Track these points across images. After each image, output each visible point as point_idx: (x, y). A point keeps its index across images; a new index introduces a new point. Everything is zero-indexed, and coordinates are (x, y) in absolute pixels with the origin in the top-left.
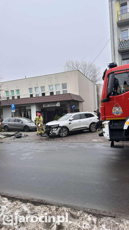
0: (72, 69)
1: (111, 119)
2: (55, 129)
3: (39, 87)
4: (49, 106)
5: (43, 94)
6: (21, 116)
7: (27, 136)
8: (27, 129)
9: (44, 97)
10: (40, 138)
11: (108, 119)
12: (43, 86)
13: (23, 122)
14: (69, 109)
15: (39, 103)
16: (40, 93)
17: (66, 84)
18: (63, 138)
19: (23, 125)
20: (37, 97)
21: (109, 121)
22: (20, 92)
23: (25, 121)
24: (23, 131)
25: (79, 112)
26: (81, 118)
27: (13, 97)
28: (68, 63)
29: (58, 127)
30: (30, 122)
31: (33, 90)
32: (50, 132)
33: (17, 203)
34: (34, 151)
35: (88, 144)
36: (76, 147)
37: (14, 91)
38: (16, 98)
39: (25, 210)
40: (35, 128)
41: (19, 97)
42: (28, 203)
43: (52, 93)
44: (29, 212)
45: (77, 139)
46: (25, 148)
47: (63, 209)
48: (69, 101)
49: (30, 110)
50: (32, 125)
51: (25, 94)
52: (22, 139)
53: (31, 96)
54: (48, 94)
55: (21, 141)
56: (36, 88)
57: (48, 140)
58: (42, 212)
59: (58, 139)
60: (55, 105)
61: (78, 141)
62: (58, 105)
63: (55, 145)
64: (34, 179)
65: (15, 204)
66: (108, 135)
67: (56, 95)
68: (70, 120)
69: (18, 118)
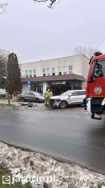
0: (80, 53)
1: (93, 96)
2: (57, 102)
3: (51, 69)
4: (56, 83)
5: (54, 74)
6: (36, 91)
7: (37, 106)
8: (38, 101)
9: (54, 76)
10: (46, 108)
11: (91, 96)
12: (54, 67)
13: (36, 95)
14: (72, 87)
15: (49, 81)
16: (51, 73)
17: (72, 66)
18: (62, 110)
19: (35, 98)
20: (49, 76)
21: (91, 98)
22: (36, 72)
23: (37, 95)
24: (35, 102)
25: (82, 89)
26: (78, 95)
27: (31, 76)
28: (77, 48)
29: (59, 100)
30: (41, 96)
31: (46, 70)
32: (53, 104)
33: (12, 148)
34: (37, 117)
35: (80, 115)
36: (70, 116)
37: (31, 71)
38: (33, 76)
39: (15, 153)
40: (44, 101)
41: (35, 76)
42: (19, 149)
43: (60, 74)
44: (17, 154)
45: (72, 111)
46: (32, 114)
47: (38, 154)
48: (73, 81)
49: (42, 86)
50: (41, 98)
51: (39, 74)
52: (32, 108)
53: (44, 75)
54: (57, 74)
55: (31, 109)
56: (48, 69)
57: (51, 110)
58: (25, 155)
59: (58, 110)
60: (61, 83)
61: (73, 113)
62: (64, 83)
63: (54, 114)
64: (30, 135)
65: (11, 148)
66: (90, 109)
67: (64, 75)
68: (69, 96)
69: (32, 92)
